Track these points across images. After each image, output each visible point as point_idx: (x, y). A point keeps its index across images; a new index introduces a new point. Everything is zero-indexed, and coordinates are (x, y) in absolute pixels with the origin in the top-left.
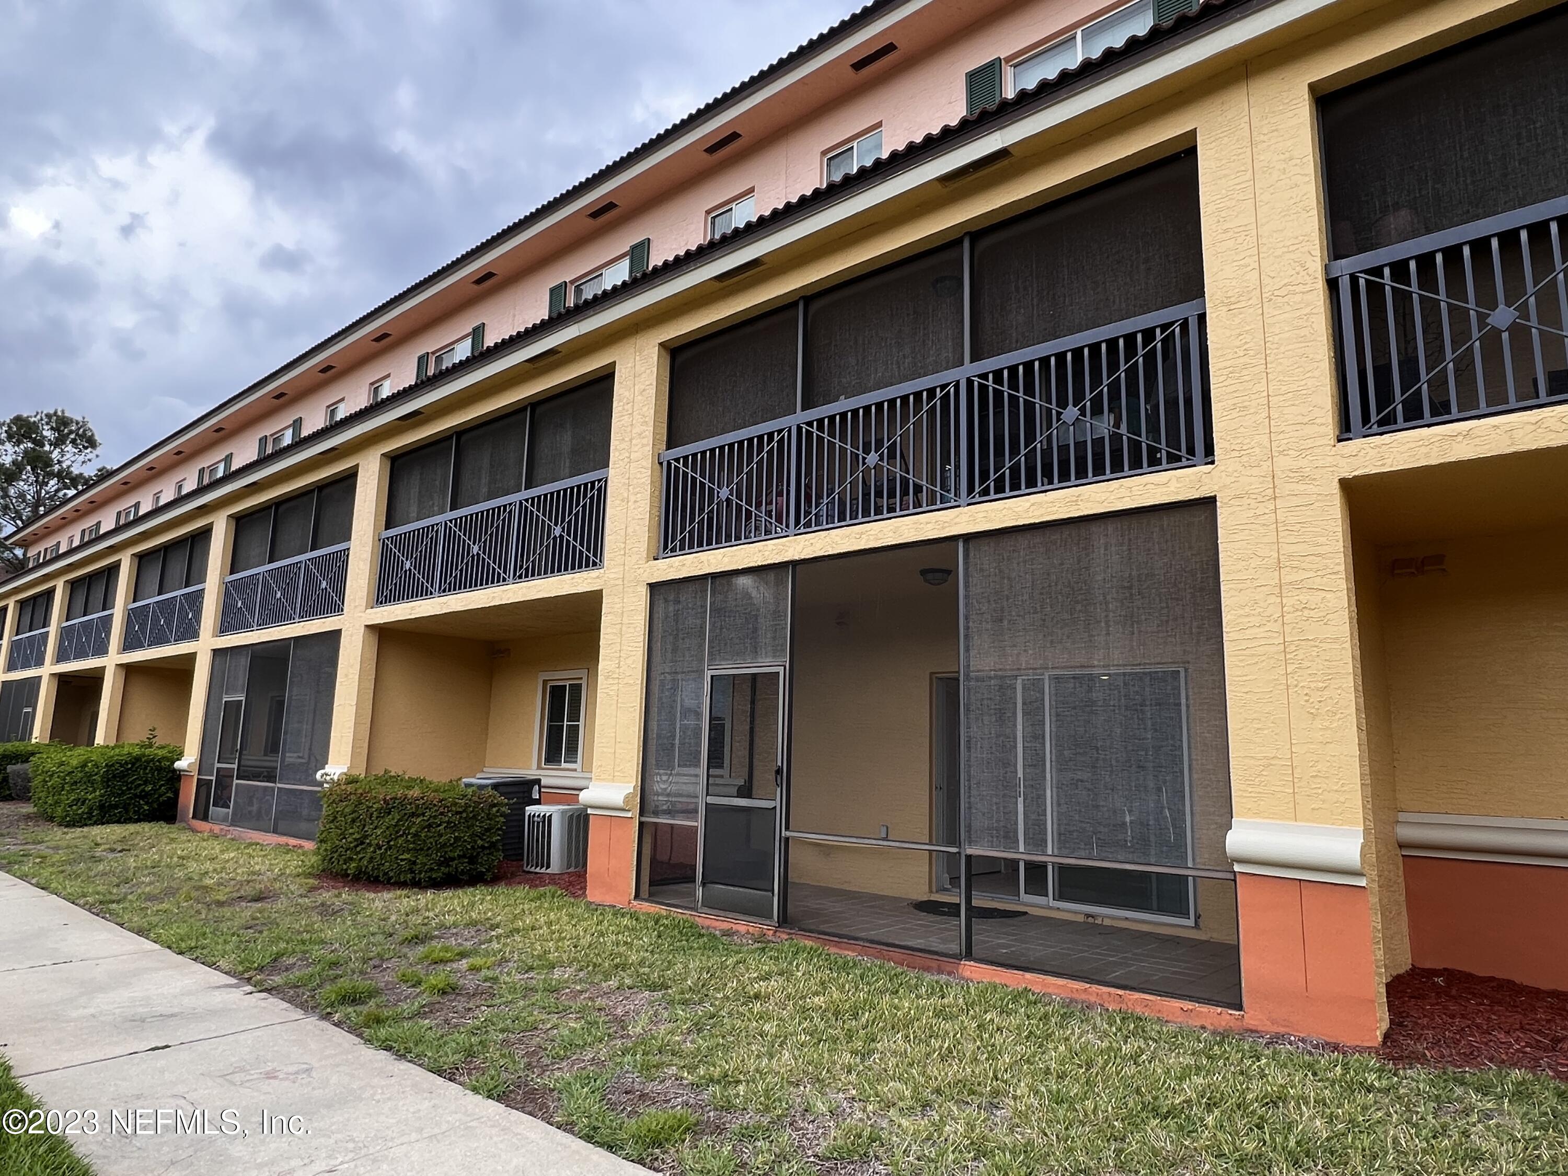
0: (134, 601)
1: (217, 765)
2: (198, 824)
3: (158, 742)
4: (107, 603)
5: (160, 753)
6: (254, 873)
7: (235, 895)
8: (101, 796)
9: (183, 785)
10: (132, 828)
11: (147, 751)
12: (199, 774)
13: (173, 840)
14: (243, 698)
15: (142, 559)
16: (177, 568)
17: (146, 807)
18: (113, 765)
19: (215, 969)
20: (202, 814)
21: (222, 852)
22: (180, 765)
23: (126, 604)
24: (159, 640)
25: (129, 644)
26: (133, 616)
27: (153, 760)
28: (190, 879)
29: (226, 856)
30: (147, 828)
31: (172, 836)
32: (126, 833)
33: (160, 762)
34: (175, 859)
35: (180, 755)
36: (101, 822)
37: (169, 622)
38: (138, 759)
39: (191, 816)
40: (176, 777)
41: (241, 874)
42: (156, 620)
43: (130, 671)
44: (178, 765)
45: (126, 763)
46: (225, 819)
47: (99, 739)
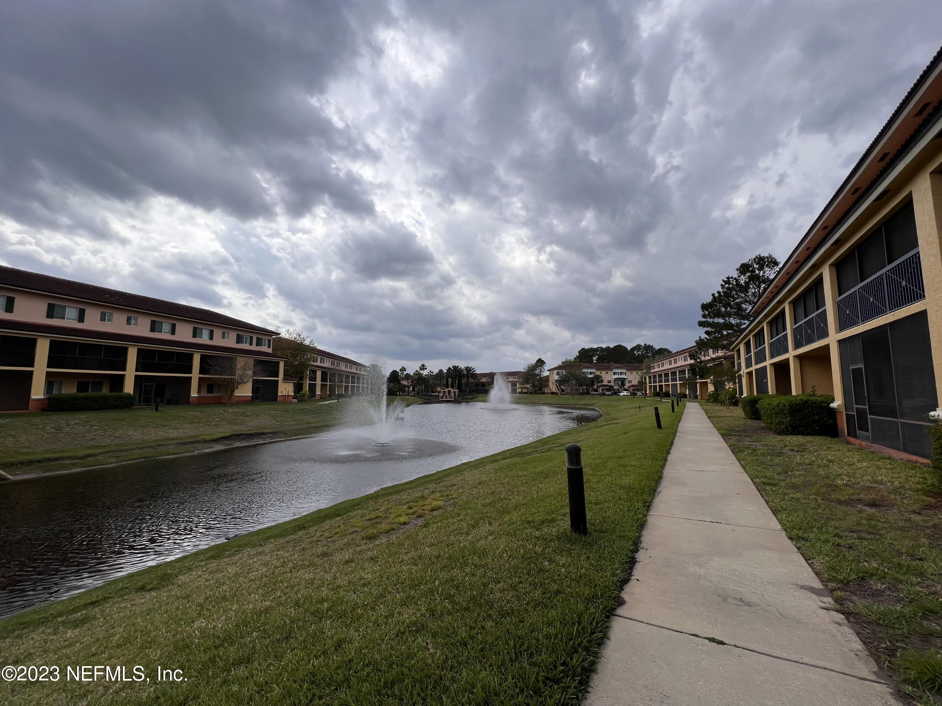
0: (795, 324)
1: (855, 406)
2: (851, 439)
3: (818, 393)
4: (784, 329)
5: (820, 399)
6: (876, 482)
7: (856, 497)
8: (789, 420)
9: (838, 416)
10: (809, 438)
11: (811, 398)
12: (846, 411)
13: (829, 448)
14: (863, 366)
15: (794, 303)
16: (811, 302)
17: (817, 428)
18: (792, 405)
19: (809, 564)
20: (852, 433)
21: (859, 461)
22: (834, 405)
23: (791, 327)
24: (810, 341)
25: (797, 345)
26: (796, 332)
27: (815, 403)
28: (828, 477)
29: (859, 465)
30: (817, 440)
31: (830, 446)
32: (805, 441)
33: (820, 404)
34: (824, 462)
35: (833, 400)
36: (793, 434)
37: (813, 331)
38: (806, 402)
39: (846, 434)
40: (833, 412)
41: (866, 481)
42: (806, 331)
43: (801, 358)
44: (832, 405)
45: (800, 404)
46: (867, 439)
47: (794, 393)
